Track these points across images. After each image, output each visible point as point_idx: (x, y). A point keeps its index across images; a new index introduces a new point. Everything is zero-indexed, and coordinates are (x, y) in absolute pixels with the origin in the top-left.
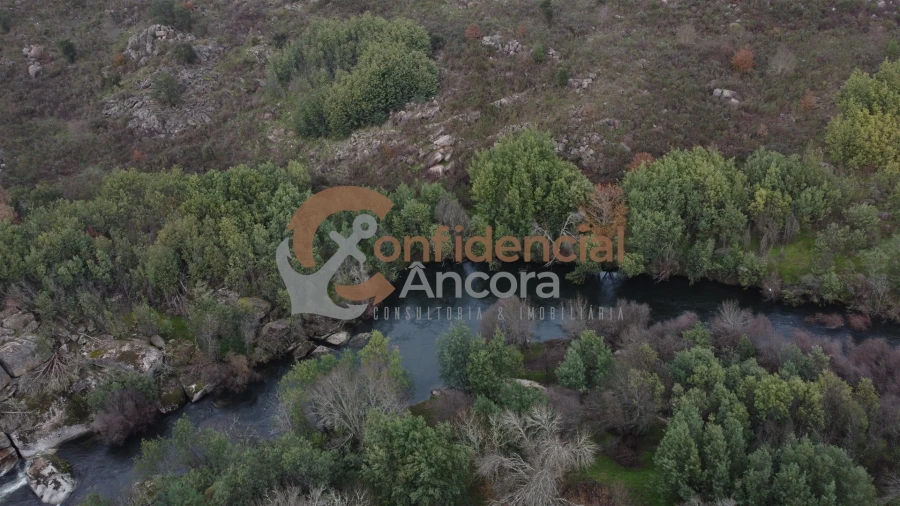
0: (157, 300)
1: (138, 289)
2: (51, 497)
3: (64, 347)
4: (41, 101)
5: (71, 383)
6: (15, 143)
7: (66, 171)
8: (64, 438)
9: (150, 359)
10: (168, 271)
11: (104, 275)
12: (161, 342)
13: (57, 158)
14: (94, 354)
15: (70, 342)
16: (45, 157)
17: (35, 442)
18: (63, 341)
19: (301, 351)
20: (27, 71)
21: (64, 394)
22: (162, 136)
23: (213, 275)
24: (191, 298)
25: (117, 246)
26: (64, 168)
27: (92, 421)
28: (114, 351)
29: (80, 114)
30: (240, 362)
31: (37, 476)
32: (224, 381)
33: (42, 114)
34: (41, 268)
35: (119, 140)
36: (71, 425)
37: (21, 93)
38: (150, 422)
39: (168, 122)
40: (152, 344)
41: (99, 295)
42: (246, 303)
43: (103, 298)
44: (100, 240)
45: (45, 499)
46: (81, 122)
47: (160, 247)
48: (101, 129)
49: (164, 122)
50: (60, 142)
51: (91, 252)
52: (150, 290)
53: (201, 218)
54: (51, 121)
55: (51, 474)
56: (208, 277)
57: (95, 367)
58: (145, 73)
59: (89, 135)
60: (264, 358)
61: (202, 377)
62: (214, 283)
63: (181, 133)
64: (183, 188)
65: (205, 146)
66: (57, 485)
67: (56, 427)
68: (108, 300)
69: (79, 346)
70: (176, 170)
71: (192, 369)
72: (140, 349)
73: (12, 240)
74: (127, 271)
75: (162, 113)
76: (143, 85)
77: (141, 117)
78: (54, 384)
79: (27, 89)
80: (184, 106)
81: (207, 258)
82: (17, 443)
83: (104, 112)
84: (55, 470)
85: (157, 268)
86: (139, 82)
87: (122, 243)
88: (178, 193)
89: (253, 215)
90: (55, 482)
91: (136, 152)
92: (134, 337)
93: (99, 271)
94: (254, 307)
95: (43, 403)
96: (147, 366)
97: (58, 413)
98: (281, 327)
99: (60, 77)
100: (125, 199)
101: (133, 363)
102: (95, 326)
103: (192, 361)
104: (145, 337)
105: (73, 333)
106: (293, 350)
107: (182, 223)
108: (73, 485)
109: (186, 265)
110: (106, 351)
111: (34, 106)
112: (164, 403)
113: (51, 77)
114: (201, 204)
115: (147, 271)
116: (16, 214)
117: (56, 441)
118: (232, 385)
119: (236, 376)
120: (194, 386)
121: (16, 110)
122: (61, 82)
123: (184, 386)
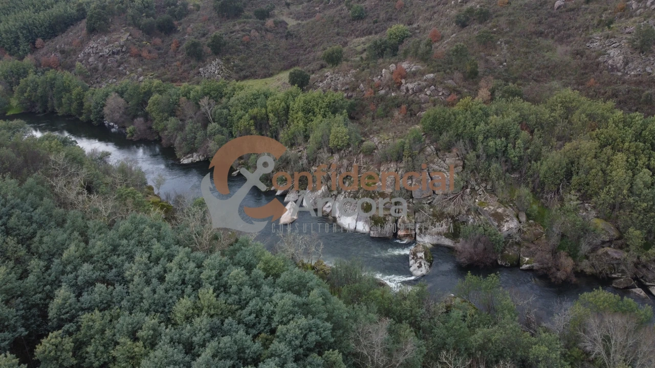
0: (538, 190)
1: (531, 176)
2: (415, 270)
3: (468, 190)
4: (552, 27)
5: (459, 213)
6: (519, 51)
7: (538, 79)
8: (439, 242)
9: (510, 225)
10: (555, 174)
11: (514, 157)
12: (523, 218)
13: (538, 69)
14: (481, 204)
15: (473, 189)
16: (531, 66)
17: (425, 235)
18: (469, 187)
19: (621, 283)
20: (554, 4)
21: (452, 218)
22: (620, 74)
23: (587, 191)
24: (562, 200)
25: (533, 142)
26: (538, 76)
27: (458, 242)
28: (492, 208)
29: (571, 42)
30: (567, 263)
31: (415, 254)
32: (549, 269)
33: (546, 36)
34: (481, 138)
35: (586, 67)
36: (447, 237)
37: (542, 18)
38: (488, 264)
39: (630, 65)
40: (517, 217)
41: (505, 168)
42: (600, 224)
43: (507, 171)
44: (525, 134)
45: (411, 269)
46: (569, 48)
47: (559, 155)
48: (579, 56)
49: (626, 63)
50: (546, 58)
51: (515, 139)
52: (537, 181)
53: (602, 146)
54: (550, 42)
55: (421, 258)
56: (582, 191)
57: (478, 212)
58: (635, 22)
59: (568, 58)
60: (588, 270)
61: (536, 256)
62: (585, 198)
63: (635, 76)
64: (606, 119)
65: (647, 92)
66: (420, 267)
67: (439, 234)
68: (508, 174)
69: (477, 194)
70: (610, 104)
71: (533, 248)
72: (508, 216)
73: (477, 113)
74: (530, 161)
75: (630, 56)
76: (628, 30)
77: (612, 55)
78: (450, 209)
79: (547, 17)
80: (650, 55)
81: (590, 177)
82: (418, 231)
83: (588, 45)
84: (423, 257)
85: (549, 169)
86: (626, 28)
87: (537, 140)
88: (600, 121)
89: (649, 160)
90: (420, 263)
91: (592, 80)
92: (510, 206)
93: (513, 154)
94: (603, 230)
95: (439, 216)
96: (505, 229)
97: (443, 227)
98: (616, 256)
99: (572, 13)
100: (558, 112)
101: (499, 222)
102: (492, 187)
103: (536, 242)
104: (516, 210)
105: (478, 184)
106: (615, 278)
107: (586, 144)
108: (427, 271)
109: (572, 175)
110: (488, 205)
111: (545, 29)
112: (503, 258)
113: (567, 11)
114: (610, 136)
115: (542, 168)
116: (490, 98)
117: (435, 242)
118: (552, 274)
119: (558, 270)
120: (527, 259)
121: (533, 30)
122: (571, 16)
123: (521, 255)
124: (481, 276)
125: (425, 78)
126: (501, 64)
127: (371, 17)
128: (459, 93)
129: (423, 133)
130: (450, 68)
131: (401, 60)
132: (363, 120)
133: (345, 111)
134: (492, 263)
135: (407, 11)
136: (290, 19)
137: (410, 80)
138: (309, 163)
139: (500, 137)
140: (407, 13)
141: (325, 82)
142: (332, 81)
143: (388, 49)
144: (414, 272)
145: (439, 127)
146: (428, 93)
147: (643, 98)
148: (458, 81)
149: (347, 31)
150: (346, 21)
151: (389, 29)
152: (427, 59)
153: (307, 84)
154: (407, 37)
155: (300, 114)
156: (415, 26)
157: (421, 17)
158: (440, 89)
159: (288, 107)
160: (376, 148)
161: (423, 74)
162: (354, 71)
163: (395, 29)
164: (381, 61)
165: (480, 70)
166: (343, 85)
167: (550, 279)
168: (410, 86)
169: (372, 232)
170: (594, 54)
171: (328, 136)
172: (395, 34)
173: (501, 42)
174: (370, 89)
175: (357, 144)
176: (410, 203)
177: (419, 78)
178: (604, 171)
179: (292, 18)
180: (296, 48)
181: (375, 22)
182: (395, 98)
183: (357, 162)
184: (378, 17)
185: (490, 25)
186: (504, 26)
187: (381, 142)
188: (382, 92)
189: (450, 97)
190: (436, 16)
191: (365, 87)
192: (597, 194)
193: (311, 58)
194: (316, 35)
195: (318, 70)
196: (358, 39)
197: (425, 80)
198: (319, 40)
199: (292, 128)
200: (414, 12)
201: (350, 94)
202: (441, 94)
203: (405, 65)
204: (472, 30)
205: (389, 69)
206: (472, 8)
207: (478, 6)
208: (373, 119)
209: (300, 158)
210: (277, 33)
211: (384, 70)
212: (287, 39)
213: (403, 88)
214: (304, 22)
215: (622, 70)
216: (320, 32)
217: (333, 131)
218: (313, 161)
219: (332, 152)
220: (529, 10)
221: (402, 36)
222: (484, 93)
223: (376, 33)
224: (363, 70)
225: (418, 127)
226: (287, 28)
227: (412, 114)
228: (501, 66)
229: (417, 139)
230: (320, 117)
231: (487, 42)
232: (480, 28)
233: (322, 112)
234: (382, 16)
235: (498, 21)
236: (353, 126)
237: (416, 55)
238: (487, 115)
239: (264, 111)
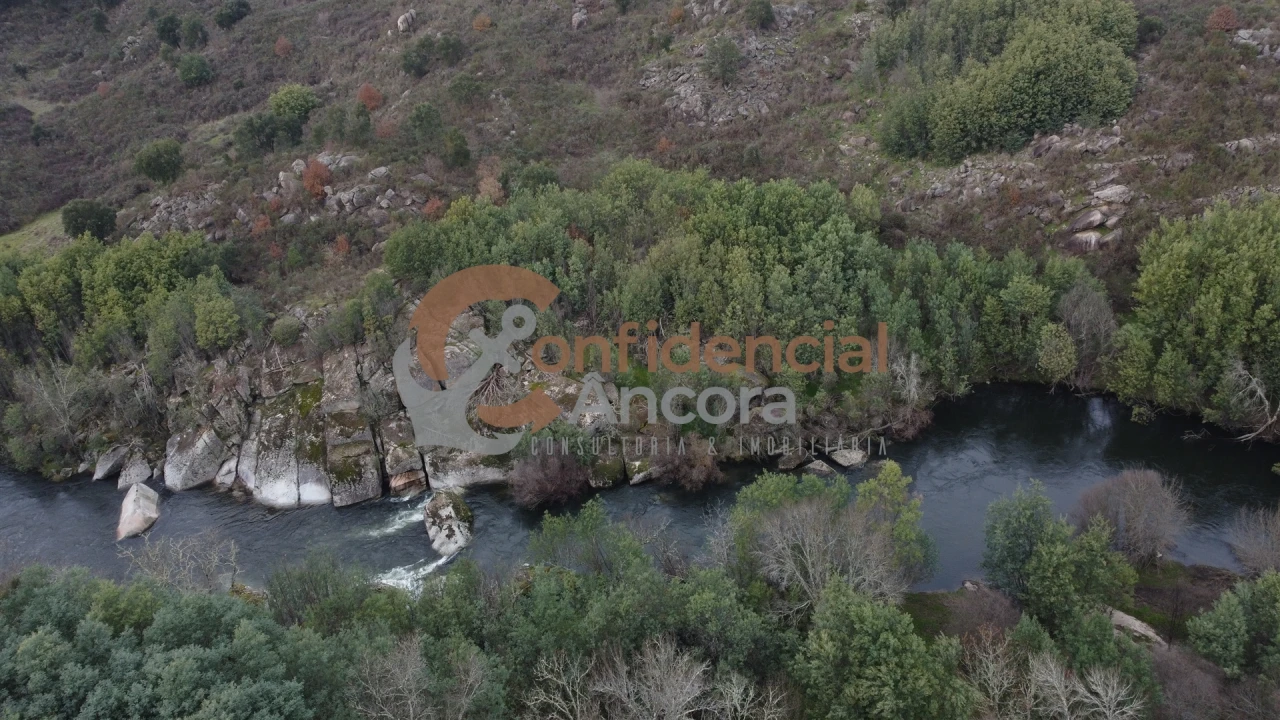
1: (608, 317)
2: (442, 544)
4: (576, 59)
6: (532, 107)
7: (577, 151)
8: (476, 479)
10: (647, 303)
11: (572, 289)
12: (614, 393)
13: (572, 133)
14: (535, 387)
16: (559, 131)
17: (446, 474)
20: (571, 19)
22: (702, 124)
23: (702, 322)
25: (597, 256)
26: (576, 146)
27: (512, 469)
28: (557, 389)
29: (614, 81)
30: (704, 449)
31: (434, 514)
32: (677, 470)
33: (572, 76)
35: (648, 121)
36: (487, 466)
37: (556, 46)
38: (574, 492)
39: (714, 106)
41: (560, 313)
43: (565, 317)
44: (580, 245)
45: (435, 545)
46: (613, 92)
47: (645, 270)
48: (632, 103)
49: (708, 106)
50: (581, 113)
51: (566, 258)
52: (620, 323)
53: (708, 242)
54: (580, 85)
55: (449, 517)
58: (704, 36)
59: (616, 109)
60: (738, 454)
63: (726, 123)
64: (700, 198)
65: (749, 146)
66: (451, 535)
67: (472, 463)
68: (568, 323)
70: (702, 172)
71: (642, 441)
74: (600, 292)
75: (710, 92)
76: (696, 51)
77: (682, 94)
80: (739, 87)
81: (701, 297)
82: (429, 469)
83: (642, 82)
84: (453, 515)
85: (635, 296)
86: (692, 47)
87: (603, 253)
88: (692, 203)
89: (780, 252)
90: (450, 528)
91: (663, 139)
93: (568, 284)
94: (743, 380)
96: (588, 420)
99: (604, 31)
100: (624, 197)
107: (681, 243)
108: (468, 539)
109: (673, 300)
110: (549, 386)
111: (567, 64)
112: (596, 474)
113: (595, 30)
114: (716, 223)
115: (623, 297)
116: (502, 193)
117: (468, 481)
118: (684, 477)
119: (692, 467)
120: (637, 464)
121: (546, 67)
122: (604, 38)
123: (626, 460)
124: (568, 514)
125: (370, 176)
126: (507, 133)
127: (228, 78)
128: (443, 195)
129: (393, 281)
130: (415, 153)
131: (311, 150)
132: (260, 280)
133: (215, 267)
134: (580, 489)
135: (302, 58)
136: (35, 102)
137: (340, 185)
138: (160, 392)
139: (540, 260)
140: (302, 62)
141: (154, 218)
142: (170, 213)
143: (280, 133)
144: (443, 550)
145: (422, 262)
146: (384, 204)
147: (746, 157)
148: (435, 174)
149: (181, 112)
150: (172, 91)
151: (273, 95)
152: (366, 142)
153: (113, 230)
154: (313, 107)
155: (113, 292)
156: (325, 84)
157: (332, 68)
158: (406, 194)
159: (78, 284)
160: (304, 328)
161: (366, 170)
162: (217, 186)
163: (285, 95)
164: (270, 157)
165: (473, 146)
166: (198, 217)
167: (683, 487)
168: (344, 196)
169: (336, 498)
170: (655, 97)
171: (191, 325)
172: (288, 104)
173: (497, 95)
174: (262, 216)
175: (260, 327)
176: (400, 419)
177: (358, 179)
178: (720, 283)
179: (40, 99)
180: (65, 160)
181: (238, 86)
182: (319, 224)
183: (269, 365)
184: (243, 76)
185: (469, 66)
186: (494, 66)
187: (311, 315)
188: (289, 218)
189: (429, 205)
190: (362, 62)
191: (249, 214)
192: (719, 322)
193: (108, 176)
194: (108, 128)
195: (132, 198)
196: (209, 124)
197: (373, 181)
198: (117, 137)
199: (100, 327)
200: (315, 58)
201: (218, 234)
202: (409, 202)
203: (324, 158)
204: (438, 78)
205: (291, 170)
206: (428, 38)
207: (439, 35)
208: (283, 274)
209: (135, 385)
210: (10, 134)
211: (281, 174)
212: (38, 145)
213: (331, 202)
214: (73, 104)
215: (705, 118)
216: (117, 121)
217: (199, 311)
218: (167, 384)
219: (207, 356)
220: (530, 34)
221: (302, 106)
222: (489, 186)
223: (246, 108)
224: (236, 180)
225: (380, 271)
226: (32, 122)
227: (361, 250)
228: (508, 138)
229: (385, 293)
230: (162, 291)
231: (472, 96)
232: (451, 75)
233: (162, 281)
234: (251, 71)
235: (482, 58)
236: (239, 293)
237: (342, 135)
238: (505, 223)
239: (16, 302)
